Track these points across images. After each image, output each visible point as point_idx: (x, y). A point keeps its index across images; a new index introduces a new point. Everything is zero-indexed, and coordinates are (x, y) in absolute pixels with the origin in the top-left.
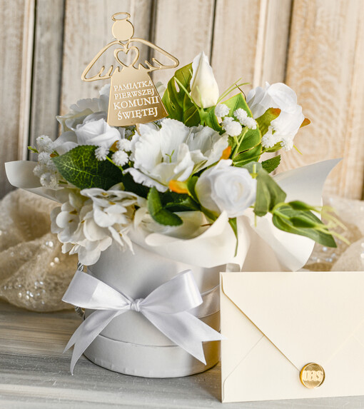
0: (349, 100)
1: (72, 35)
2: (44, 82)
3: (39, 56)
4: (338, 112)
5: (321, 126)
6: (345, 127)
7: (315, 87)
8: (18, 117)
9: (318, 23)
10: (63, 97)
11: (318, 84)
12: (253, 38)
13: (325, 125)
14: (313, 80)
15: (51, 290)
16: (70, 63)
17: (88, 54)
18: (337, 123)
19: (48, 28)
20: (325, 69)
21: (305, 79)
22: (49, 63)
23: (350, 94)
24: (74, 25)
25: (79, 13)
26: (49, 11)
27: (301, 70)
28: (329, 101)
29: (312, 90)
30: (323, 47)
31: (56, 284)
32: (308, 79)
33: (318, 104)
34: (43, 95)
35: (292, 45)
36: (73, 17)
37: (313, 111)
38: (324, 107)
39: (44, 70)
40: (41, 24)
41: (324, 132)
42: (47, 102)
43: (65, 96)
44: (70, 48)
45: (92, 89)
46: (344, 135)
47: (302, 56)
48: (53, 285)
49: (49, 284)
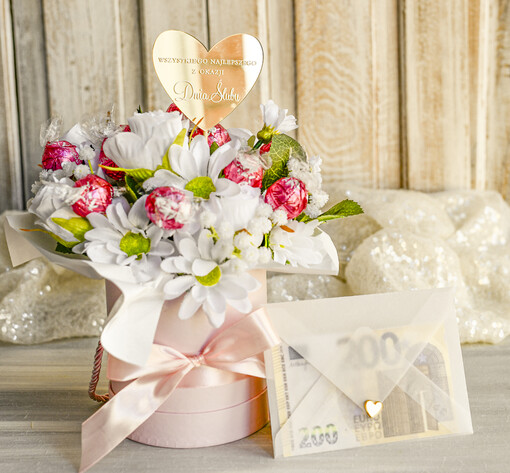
0: (370, 73)
2: (30, 88)
3: (21, 60)
5: (342, 105)
6: (370, 104)
7: (330, 62)
8: (5, 130)
10: (52, 102)
11: (332, 58)
12: (252, 15)
13: (347, 104)
14: (327, 54)
15: (40, 321)
17: (74, 52)
18: (360, 99)
19: (27, 28)
20: (339, 40)
21: (317, 54)
22: (33, 67)
23: (371, 66)
26: (26, 10)
27: (312, 44)
28: (348, 76)
29: (327, 65)
30: (334, 17)
31: (46, 313)
32: (321, 53)
33: (336, 80)
34: (31, 102)
35: (298, 17)
36: (52, 13)
37: (331, 89)
38: (343, 83)
39: (28, 74)
40: (19, 24)
41: (346, 112)
42: (36, 110)
44: (54, 48)
45: (83, 91)
46: (370, 112)
48: (43, 314)
49: (39, 314)
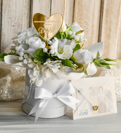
1: (5, 9)
4: (89, 31)
9: (83, 4)
16: (4, 18)
24: (5, 6)
25: (7, 2)
43: (3, 29)
47: (78, 14)
